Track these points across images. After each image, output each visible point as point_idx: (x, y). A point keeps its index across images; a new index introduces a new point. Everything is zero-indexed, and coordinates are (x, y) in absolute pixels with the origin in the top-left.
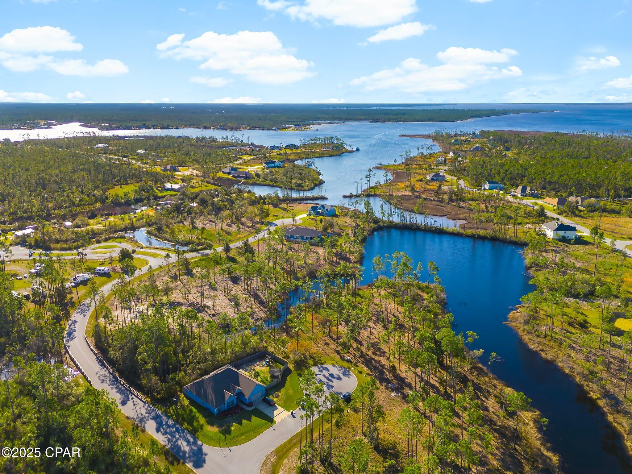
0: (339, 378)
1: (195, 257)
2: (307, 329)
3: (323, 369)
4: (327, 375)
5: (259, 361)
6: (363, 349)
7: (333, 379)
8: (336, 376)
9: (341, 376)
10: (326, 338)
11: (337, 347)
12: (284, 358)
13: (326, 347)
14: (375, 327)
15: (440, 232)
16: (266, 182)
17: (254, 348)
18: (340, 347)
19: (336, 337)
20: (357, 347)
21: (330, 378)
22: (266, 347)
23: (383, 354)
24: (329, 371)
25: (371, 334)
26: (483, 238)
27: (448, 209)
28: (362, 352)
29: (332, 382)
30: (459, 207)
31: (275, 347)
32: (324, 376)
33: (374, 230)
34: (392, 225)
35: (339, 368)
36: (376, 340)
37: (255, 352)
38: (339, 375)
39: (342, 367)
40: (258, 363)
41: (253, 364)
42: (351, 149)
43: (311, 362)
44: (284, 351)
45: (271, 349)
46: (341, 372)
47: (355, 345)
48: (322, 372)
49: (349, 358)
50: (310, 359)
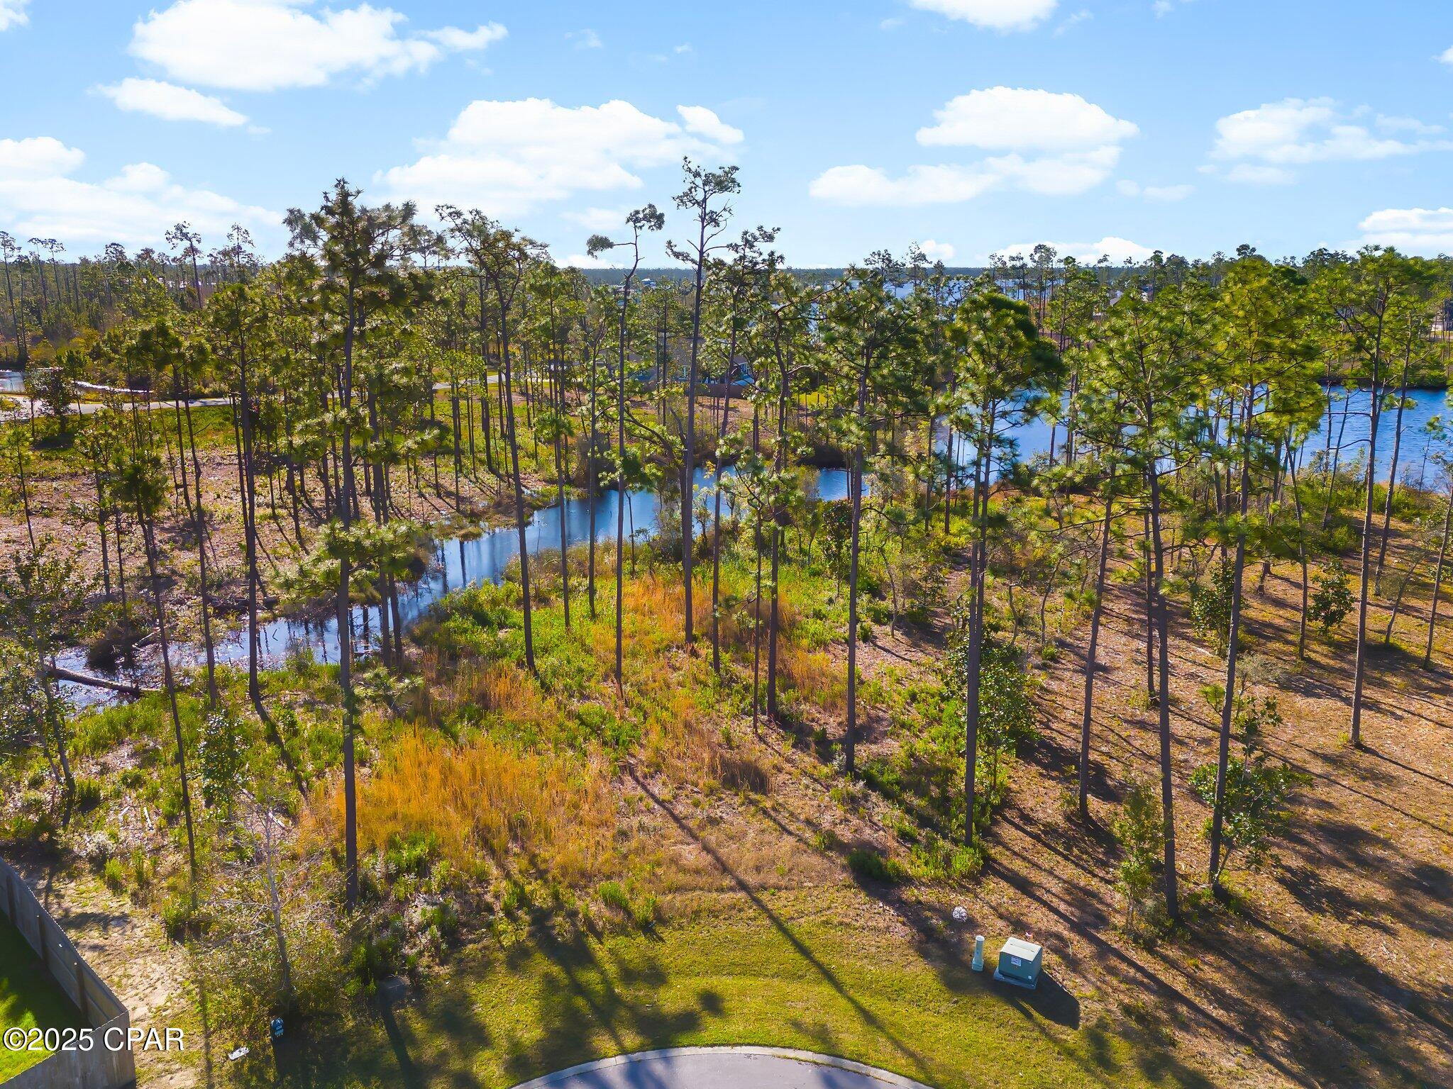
11: (852, 802)
13: (728, 813)
18: (885, 812)
20: (1081, 817)
49: (1022, 949)
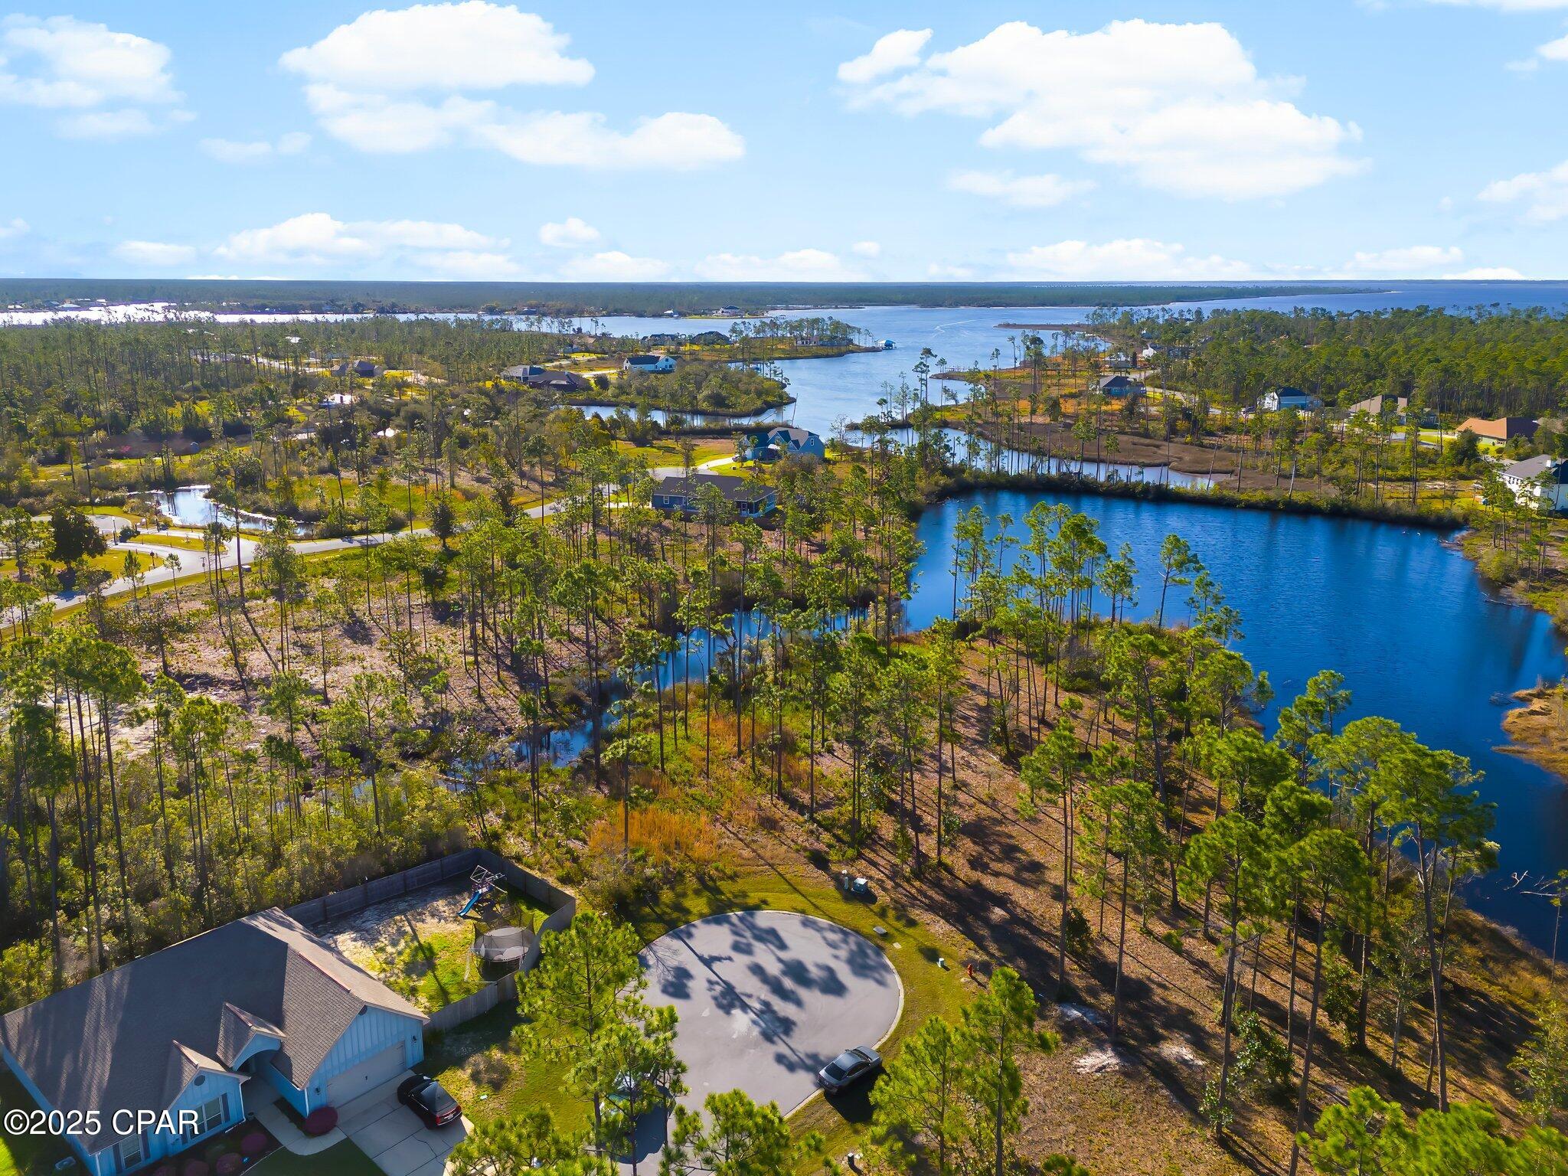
0: (833, 986)
1: (336, 551)
2: (689, 766)
3: (759, 938)
4: (773, 968)
5: (443, 896)
6: (928, 844)
7: (803, 993)
8: (815, 973)
9: (844, 973)
10: (766, 802)
12: (566, 880)
13: (761, 837)
14: (973, 760)
15: (1161, 497)
16: (623, 397)
17: (429, 838)
18: (824, 837)
19: (806, 798)
20: (902, 838)
21: (788, 983)
22: (496, 836)
23: (1031, 872)
24: (783, 946)
25: (956, 787)
26: (1305, 512)
27: (1169, 450)
28: (921, 858)
29: (799, 1003)
30: (1201, 445)
31: (534, 834)
32: (757, 970)
33: (944, 495)
34: (1003, 480)
35: (831, 936)
36: (984, 811)
37: (431, 856)
38: (830, 970)
39: (846, 931)
40: (441, 905)
41: (412, 907)
42: (869, 345)
43: (697, 905)
44: (569, 851)
45: (513, 844)
46: (843, 953)
47: (888, 827)
48: (747, 950)
49: (862, 881)
50: (697, 893)
